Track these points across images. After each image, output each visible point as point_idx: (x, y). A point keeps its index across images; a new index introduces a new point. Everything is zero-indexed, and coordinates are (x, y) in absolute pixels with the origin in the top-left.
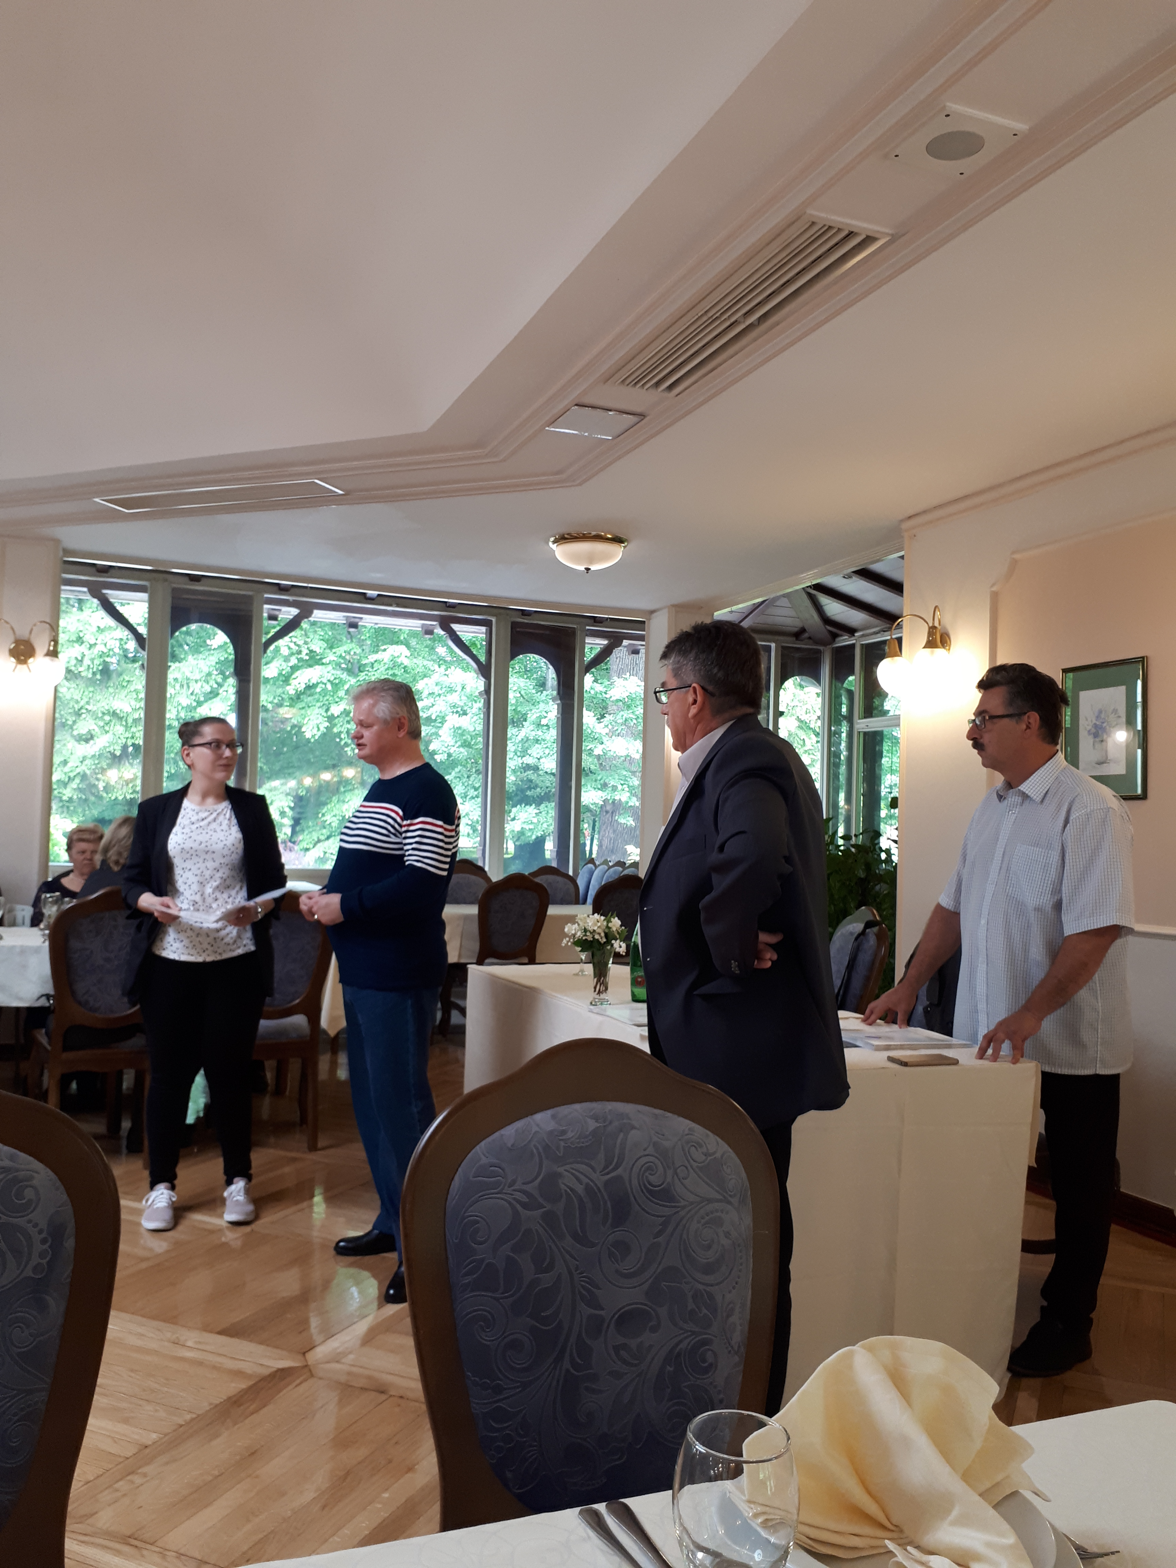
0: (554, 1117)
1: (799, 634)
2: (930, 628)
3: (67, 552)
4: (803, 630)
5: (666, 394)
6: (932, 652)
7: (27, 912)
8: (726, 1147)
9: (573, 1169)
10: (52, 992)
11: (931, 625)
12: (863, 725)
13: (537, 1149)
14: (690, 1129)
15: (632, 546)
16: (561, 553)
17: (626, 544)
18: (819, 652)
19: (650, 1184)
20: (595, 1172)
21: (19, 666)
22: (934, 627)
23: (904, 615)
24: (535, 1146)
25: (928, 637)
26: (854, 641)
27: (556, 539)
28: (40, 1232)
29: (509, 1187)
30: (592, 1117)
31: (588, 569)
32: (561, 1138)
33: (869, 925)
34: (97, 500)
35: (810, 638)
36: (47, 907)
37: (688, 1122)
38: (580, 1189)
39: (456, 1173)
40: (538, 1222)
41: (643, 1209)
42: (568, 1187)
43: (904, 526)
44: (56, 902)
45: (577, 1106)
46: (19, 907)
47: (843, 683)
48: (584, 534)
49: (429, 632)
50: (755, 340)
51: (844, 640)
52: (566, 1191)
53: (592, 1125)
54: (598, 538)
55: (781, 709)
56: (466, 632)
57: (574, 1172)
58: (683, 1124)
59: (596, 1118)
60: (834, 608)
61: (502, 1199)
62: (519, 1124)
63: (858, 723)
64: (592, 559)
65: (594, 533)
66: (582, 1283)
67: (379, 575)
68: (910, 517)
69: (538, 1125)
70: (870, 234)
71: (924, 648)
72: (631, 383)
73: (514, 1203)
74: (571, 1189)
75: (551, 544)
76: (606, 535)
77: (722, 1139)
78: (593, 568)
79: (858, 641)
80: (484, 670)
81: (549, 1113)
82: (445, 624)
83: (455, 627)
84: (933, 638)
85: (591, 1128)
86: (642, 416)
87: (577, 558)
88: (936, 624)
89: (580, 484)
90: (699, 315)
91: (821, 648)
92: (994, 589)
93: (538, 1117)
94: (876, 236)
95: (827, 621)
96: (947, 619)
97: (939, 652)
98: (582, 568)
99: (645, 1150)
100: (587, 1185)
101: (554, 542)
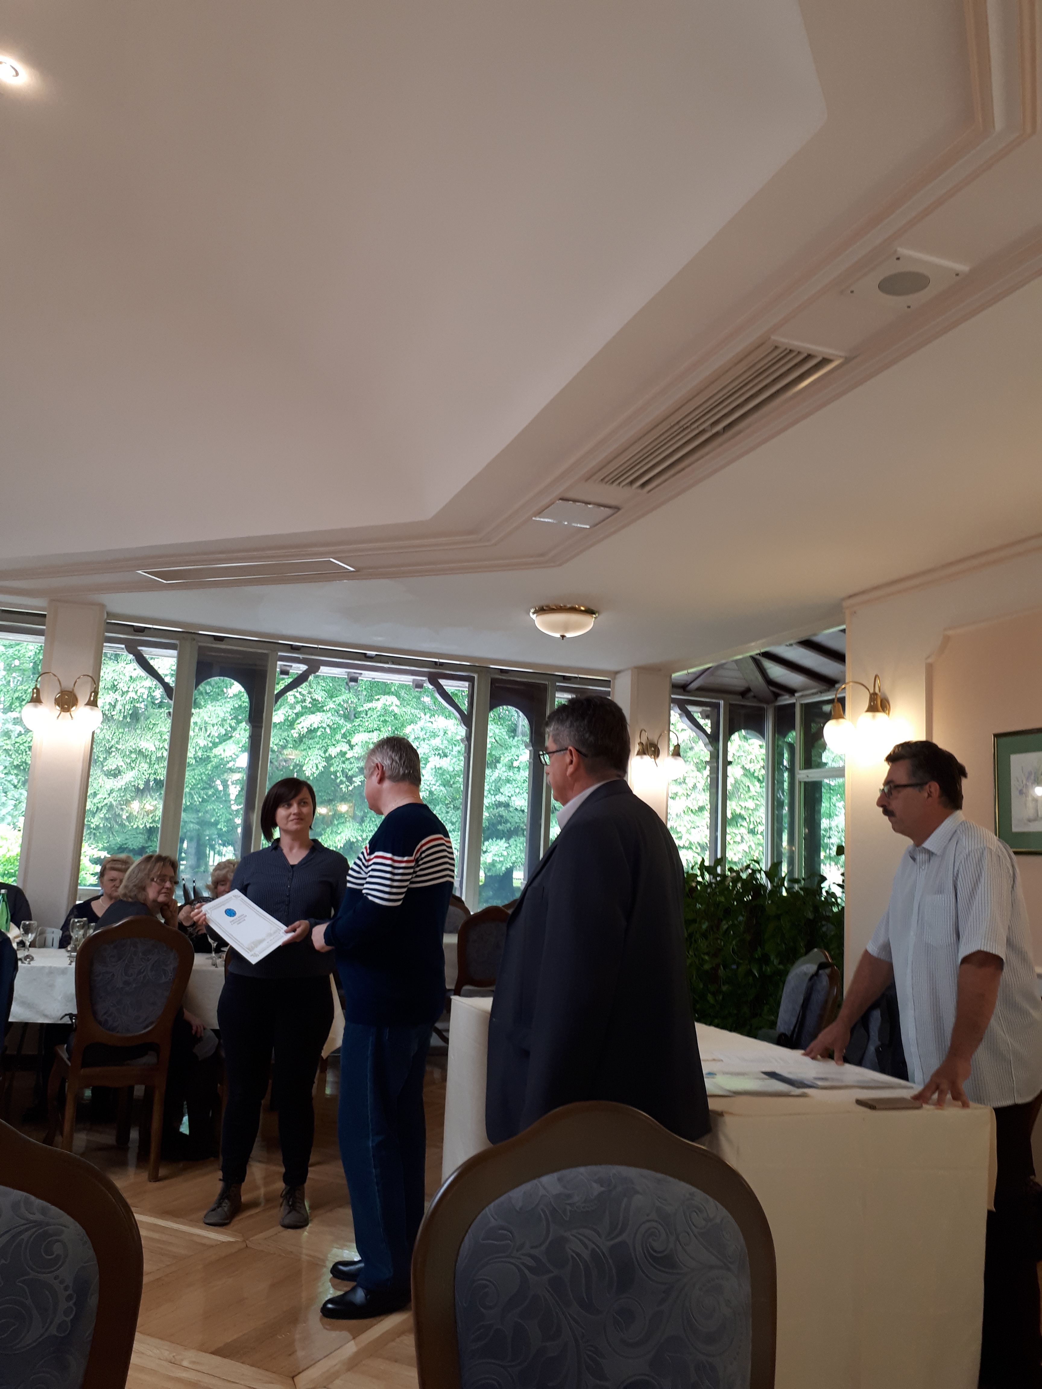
0: (559, 1180)
1: (745, 693)
2: (871, 695)
3: (110, 615)
4: (748, 690)
5: (639, 491)
6: (874, 717)
7: (55, 934)
8: (724, 1212)
9: (580, 1234)
10: (75, 1012)
11: (872, 691)
12: (803, 775)
13: (544, 1212)
14: (690, 1194)
15: (602, 617)
16: (540, 622)
17: (597, 615)
18: (762, 709)
19: (655, 1251)
20: (600, 1236)
21: (62, 713)
22: (875, 694)
23: (847, 681)
24: (542, 1210)
25: (870, 703)
26: (794, 701)
27: (536, 610)
28: (66, 1288)
29: (517, 1251)
30: (595, 1182)
31: (563, 637)
32: (567, 1202)
33: (822, 966)
34: (140, 572)
35: (754, 697)
36: (75, 931)
37: (688, 1186)
38: (586, 1254)
39: (465, 1234)
40: (546, 1288)
41: (647, 1276)
42: (574, 1251)
43: (845, 604)
44: (82, 927)
45: (582, 1169)
46: (49, 930)
47: (785, 737)
48: (561, 607)
49: (419, 686)
50: (721, 445)
51: (786, 700)
52: (572, 1256)
53: (597, 1189)
54: (573, 610)
55: (730, 759)
56: (450, 686)
57: (580, 1237)
58: (683, 1188)
59: (600, 1182)
60: (776, 672)
61: (509, 1262)
62: (527, 1187)
63: (799, 774)
64: (567, 628)
65: (569, 606)
66: (589, 1353)
67: (380, 639)
68: (850, 597)
69: (545, 1188)
70: (826, 356)
71: (868, 711)
72: (610, 480)
73: (523, 1268)
74: (578, 1254)
75: (531, 614)
76: (579, 607)
77: (722, 1204)
78: (568, 635)
79: (798, 700)
80: (466, 719)
81: (556, 1175)
82: (433, 679)
83: (442, 682)
84: (874, 703)
85: (596, 1193)
86: (617, 508)
87: (554, 627)
88: (877, 691)
89: (560, 565)
90: (672, 424)
91: (765, 706)
92: (930, 661)
93: (545, 1179)
94: (831, 358)
95: (770, 682)
96: (886, 687)
97: (880, 716)
98: (558, 635)
99: (648, 1215)
100: (593, 1250)
101: (534, 613)
